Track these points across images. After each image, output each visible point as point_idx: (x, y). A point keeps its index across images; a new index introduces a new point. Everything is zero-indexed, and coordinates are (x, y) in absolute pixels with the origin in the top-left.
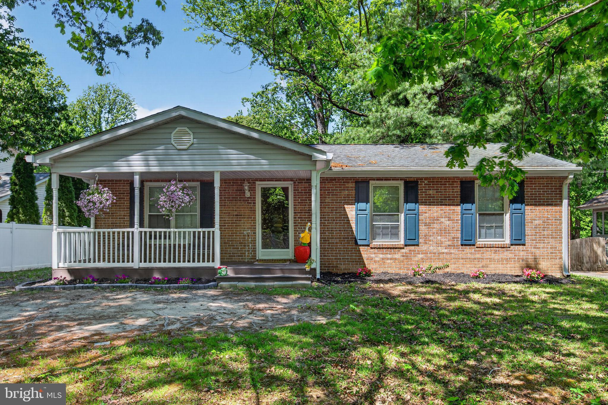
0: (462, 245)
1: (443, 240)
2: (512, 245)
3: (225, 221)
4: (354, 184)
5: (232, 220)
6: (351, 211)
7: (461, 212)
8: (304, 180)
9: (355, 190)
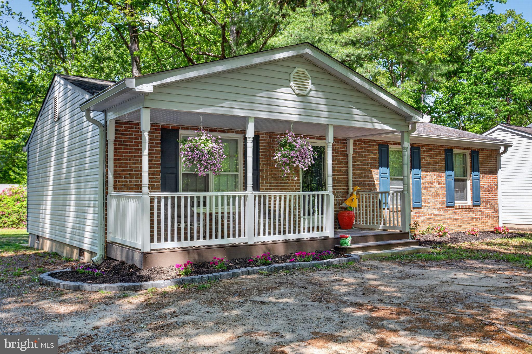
0: (447, 207)
1: (436, 203)
2: (474, 206)
3: (271, 183)
4: (378, 147)
5: (277, 183)
6: (376, 174)
7: (446, 177)
8: (340, 140)
9: (379, 153)
